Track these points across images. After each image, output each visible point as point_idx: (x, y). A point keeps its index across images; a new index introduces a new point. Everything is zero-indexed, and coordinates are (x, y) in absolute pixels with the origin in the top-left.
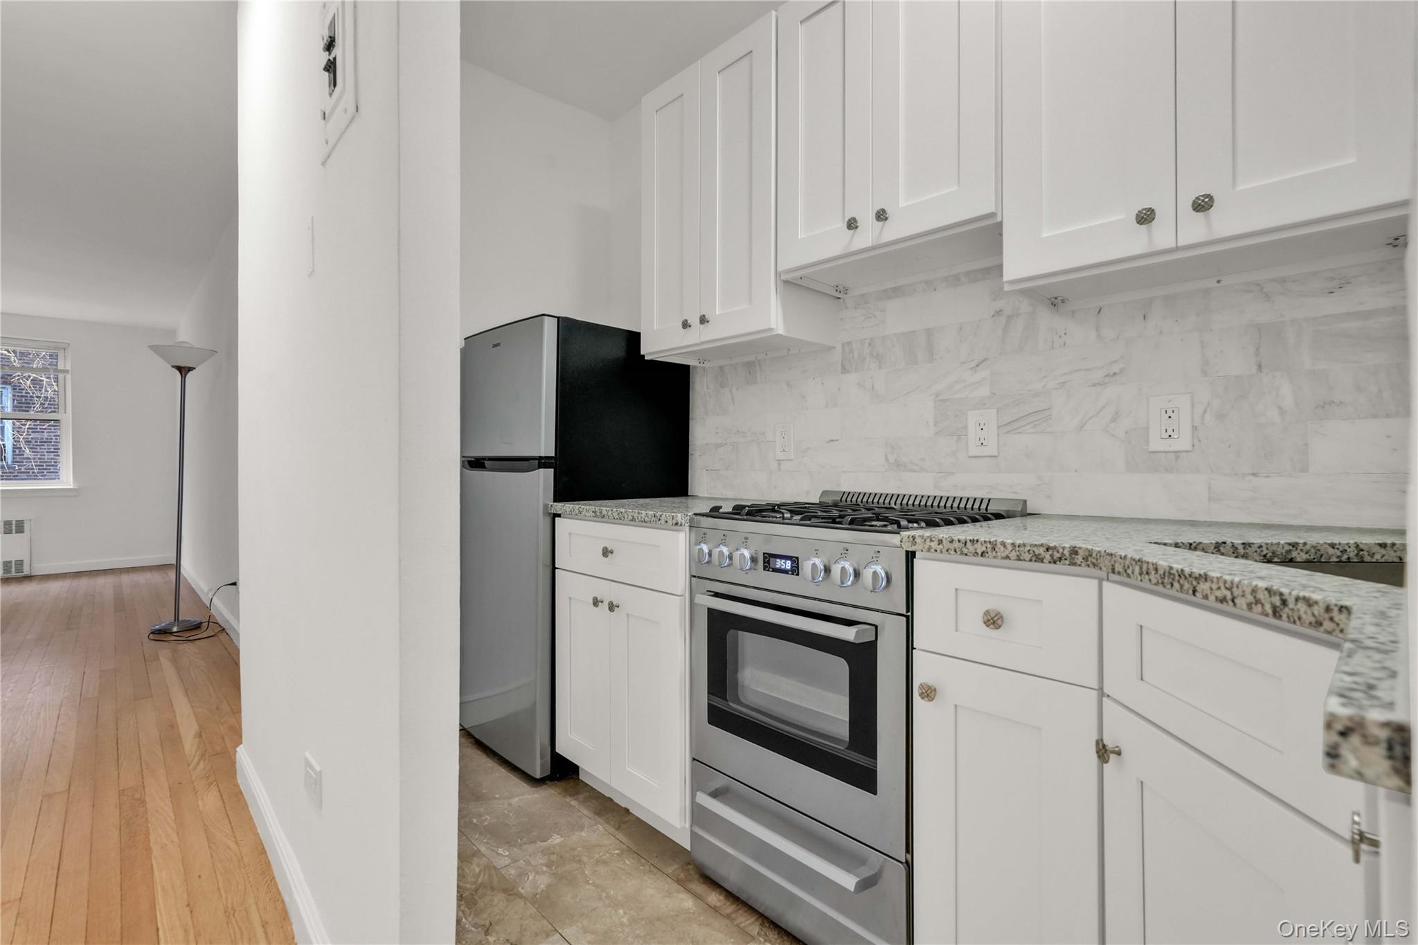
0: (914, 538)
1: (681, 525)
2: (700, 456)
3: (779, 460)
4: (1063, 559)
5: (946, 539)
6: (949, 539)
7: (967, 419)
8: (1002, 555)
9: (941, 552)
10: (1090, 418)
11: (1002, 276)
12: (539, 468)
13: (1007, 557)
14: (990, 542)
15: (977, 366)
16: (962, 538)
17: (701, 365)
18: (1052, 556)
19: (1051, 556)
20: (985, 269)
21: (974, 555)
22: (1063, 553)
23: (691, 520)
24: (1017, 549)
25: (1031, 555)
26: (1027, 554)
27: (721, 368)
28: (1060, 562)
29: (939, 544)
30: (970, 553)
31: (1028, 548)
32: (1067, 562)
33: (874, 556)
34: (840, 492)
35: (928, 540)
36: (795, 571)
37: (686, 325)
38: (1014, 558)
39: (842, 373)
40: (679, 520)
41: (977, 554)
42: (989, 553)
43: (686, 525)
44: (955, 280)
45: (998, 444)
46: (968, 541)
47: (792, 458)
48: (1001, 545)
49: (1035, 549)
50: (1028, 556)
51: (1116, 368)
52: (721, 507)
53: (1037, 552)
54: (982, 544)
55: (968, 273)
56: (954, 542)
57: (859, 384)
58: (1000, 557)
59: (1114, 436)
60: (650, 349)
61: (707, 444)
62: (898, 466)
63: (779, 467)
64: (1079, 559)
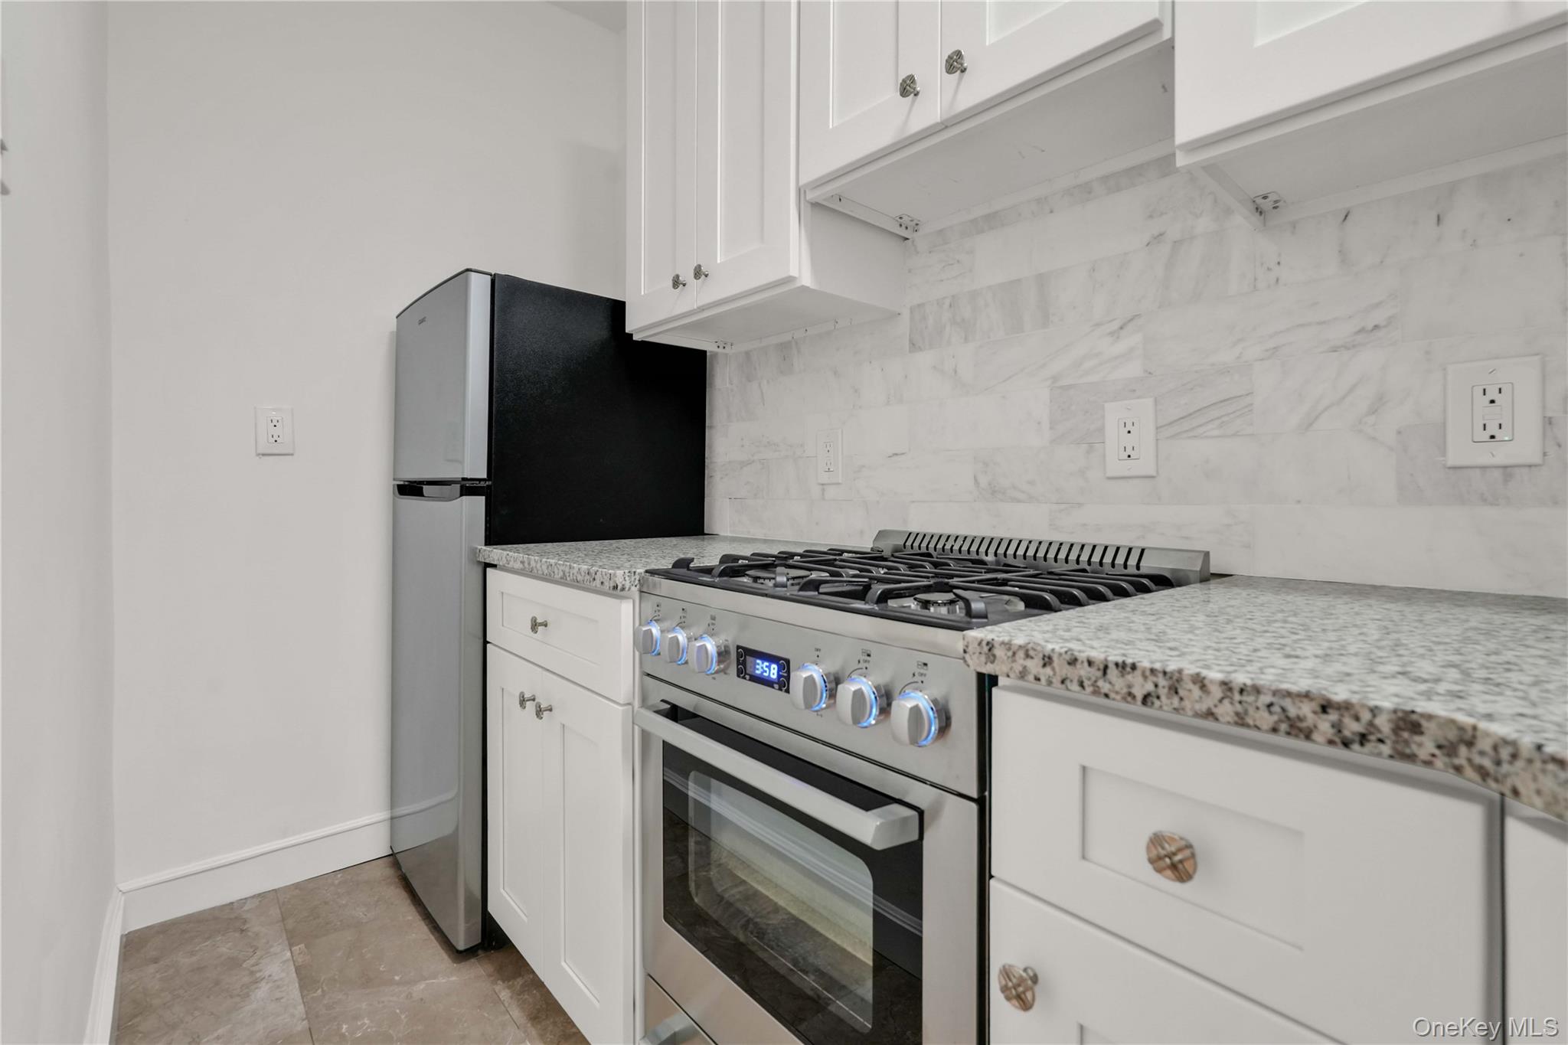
0: (990, 646)
1: (623, 589)
2: (722, 478)
3: (823, 484)
4: (1372, 738)
5: (1060, 655)
6: (1068, 657)
7: (1103, 417)
8: (1198, 707)
9: (1050, 683)
10: (1326, 409)
11: (1173, 136)
12: (461, 495)
13: (1210, 714)
14: (1165, 673)
15: (1121, 328)
16: (1097, 655)
17: (720, 350)
18: (1338, 727)
19: (1333, 726)
20: (1133, 168)
21: (1124, 699)
22: (1371, 724)
23: (642, 582)
24: (1237, 697)
25: (1275, 718)
26: (1265, 714)
27: (748, 354)
28: (1362, 744)
29: (1044, 665)
30: (1117, 693)
31: (1266, 699)
32: (1386, 749)
33: (917, 671)
34: (905, 532)
35: (1021, 654)
36: (783, 684)
37: (677, 282)
38: (1229, 719)
39: (910, 352)
40: (619, 581)
41: (1134, 697)
42: (1163, 698)
43: (633, 588)
44: (1084, 192)
45: (1157, 456)
46: (1112, 666)
47: (840, 481)
48: (1194, 683)
49: (1287, 703)
50: (1266, 720)
51: (1378, 317)
52: (692, 560)
53: (1293, 712)
54: (1145, 677)
55: (1105, 179)
56: (1078, 665)
57: (935, 367)
58: (1190, 713)
59: (1374, 439)
60: (638, 324)
61: (730, 462)
62: (994, 492)
63: (823, 494)
64: (1425, 746)
